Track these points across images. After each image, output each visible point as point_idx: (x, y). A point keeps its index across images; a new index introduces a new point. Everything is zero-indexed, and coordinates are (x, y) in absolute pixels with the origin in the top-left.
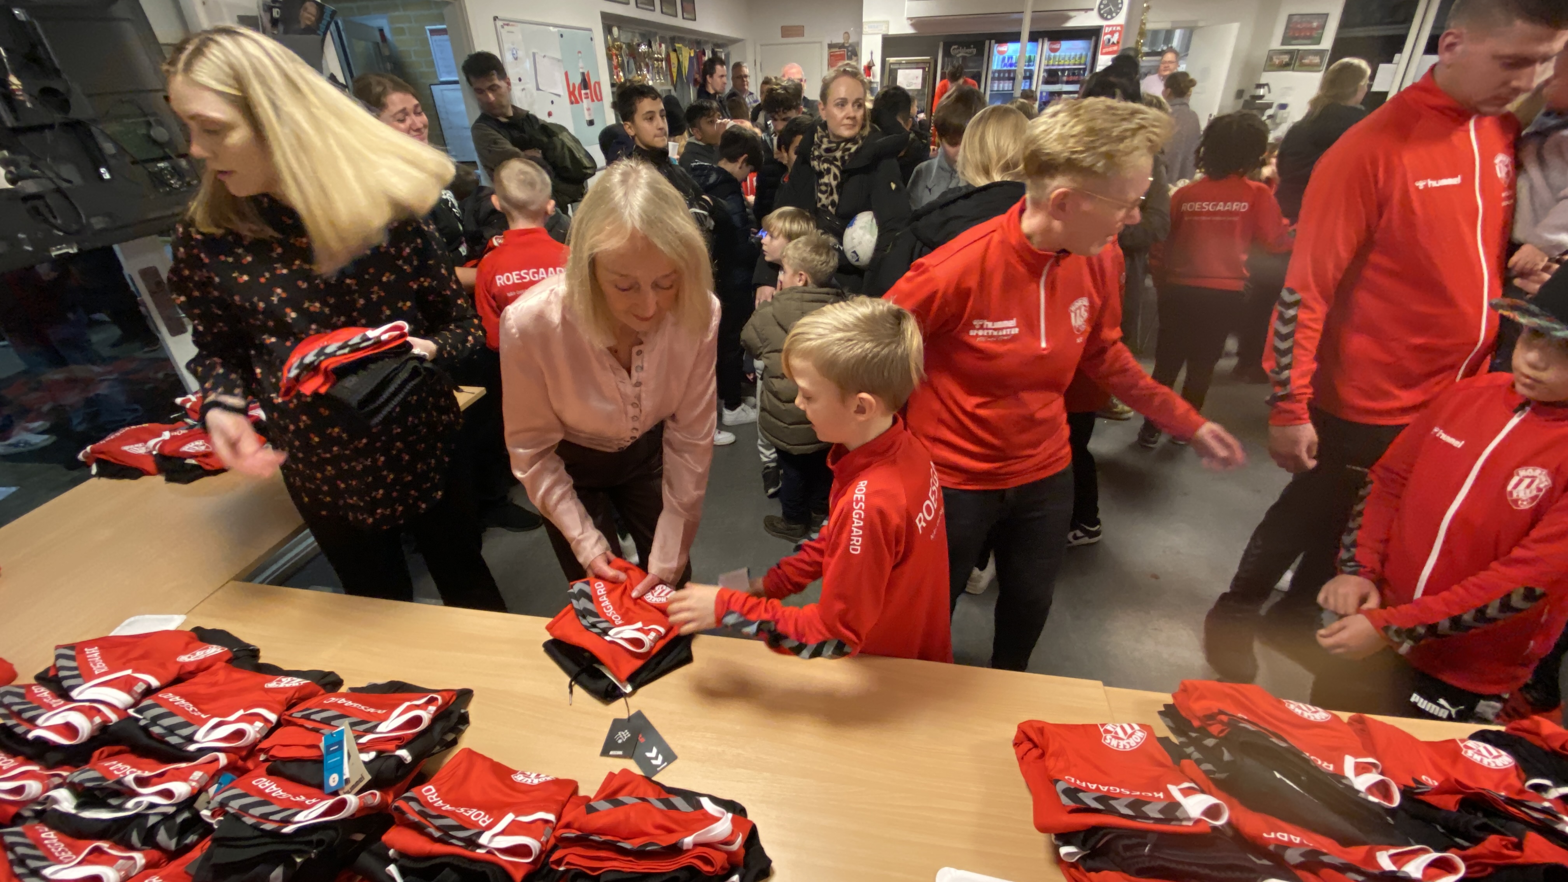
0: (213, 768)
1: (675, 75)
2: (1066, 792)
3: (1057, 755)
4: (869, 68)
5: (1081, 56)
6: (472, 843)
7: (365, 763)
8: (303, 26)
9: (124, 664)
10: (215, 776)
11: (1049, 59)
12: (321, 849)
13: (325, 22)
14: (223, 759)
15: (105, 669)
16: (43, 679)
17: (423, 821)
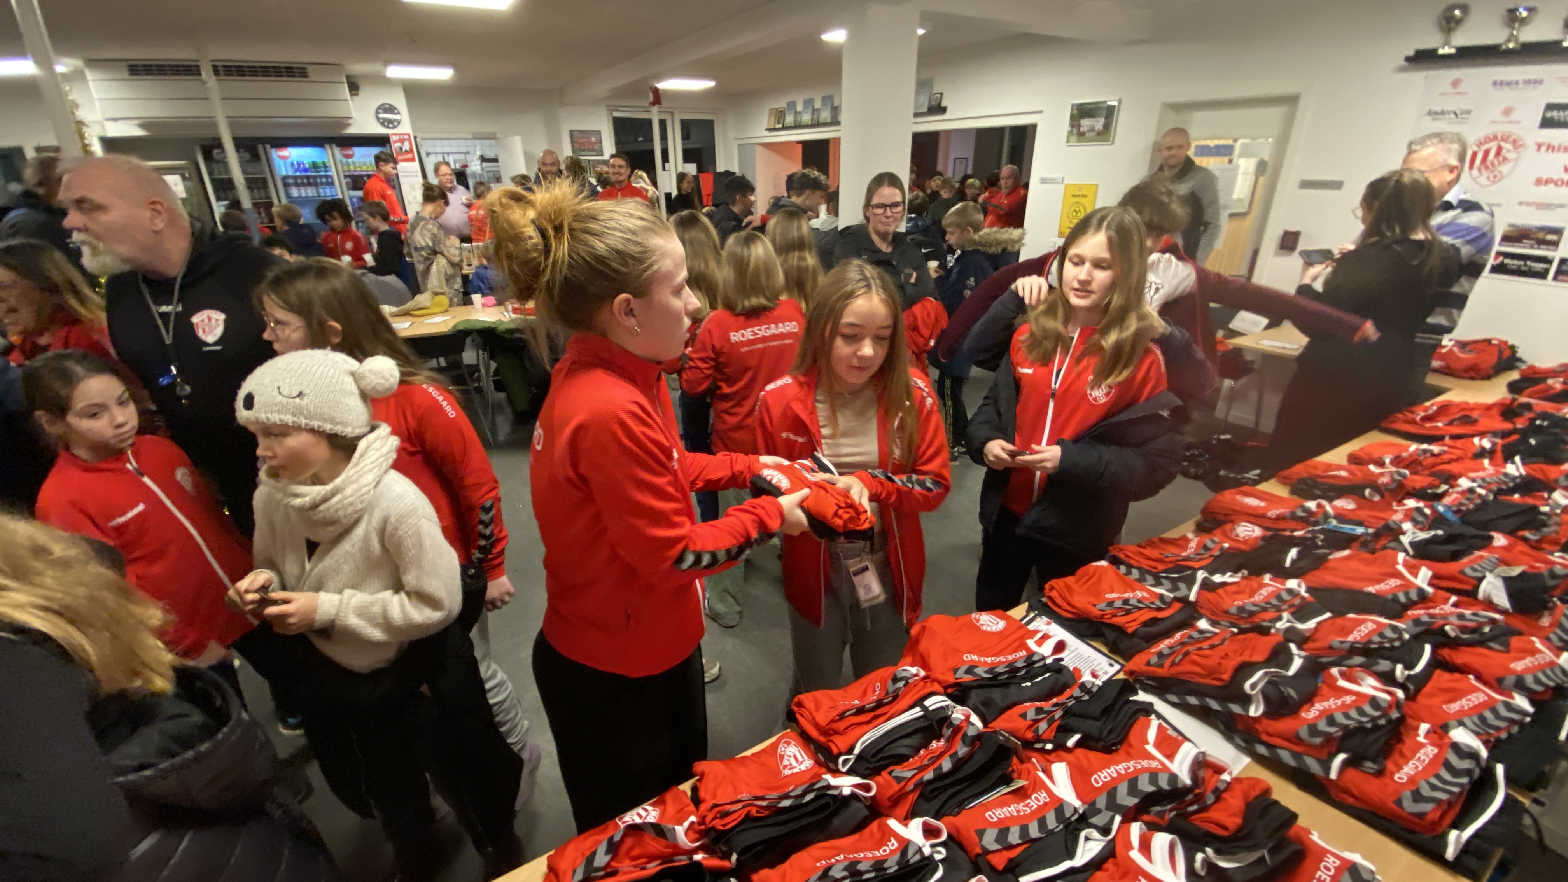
11: (344, 164)
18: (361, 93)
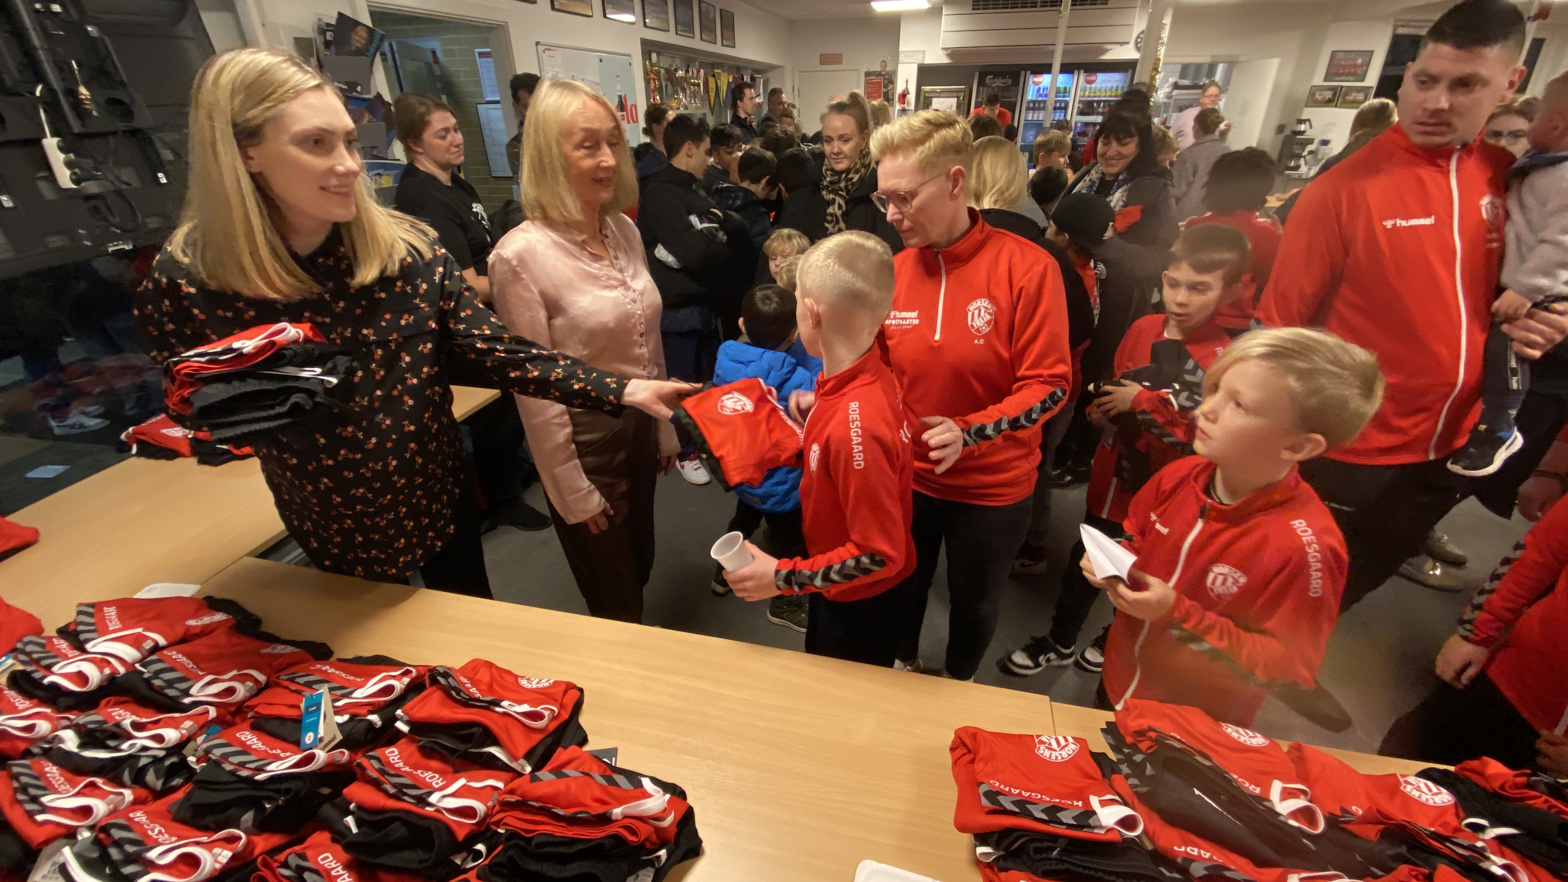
0: (202, 720)
1: (712, 99)
2: (987, 794)
3: (987, 760)
4: (903, 96)
5: (1117, 87)
6: (422, 801)
7: (338, 724)
8: (353, 48)
9: (138, 622)
10: (205, 727)
11: (1085, 90)
12: (288, 797)
13: (374, 45)
14: (213, 712)
15: (120, 626)
16: (65, 632)
17: (382, 778)
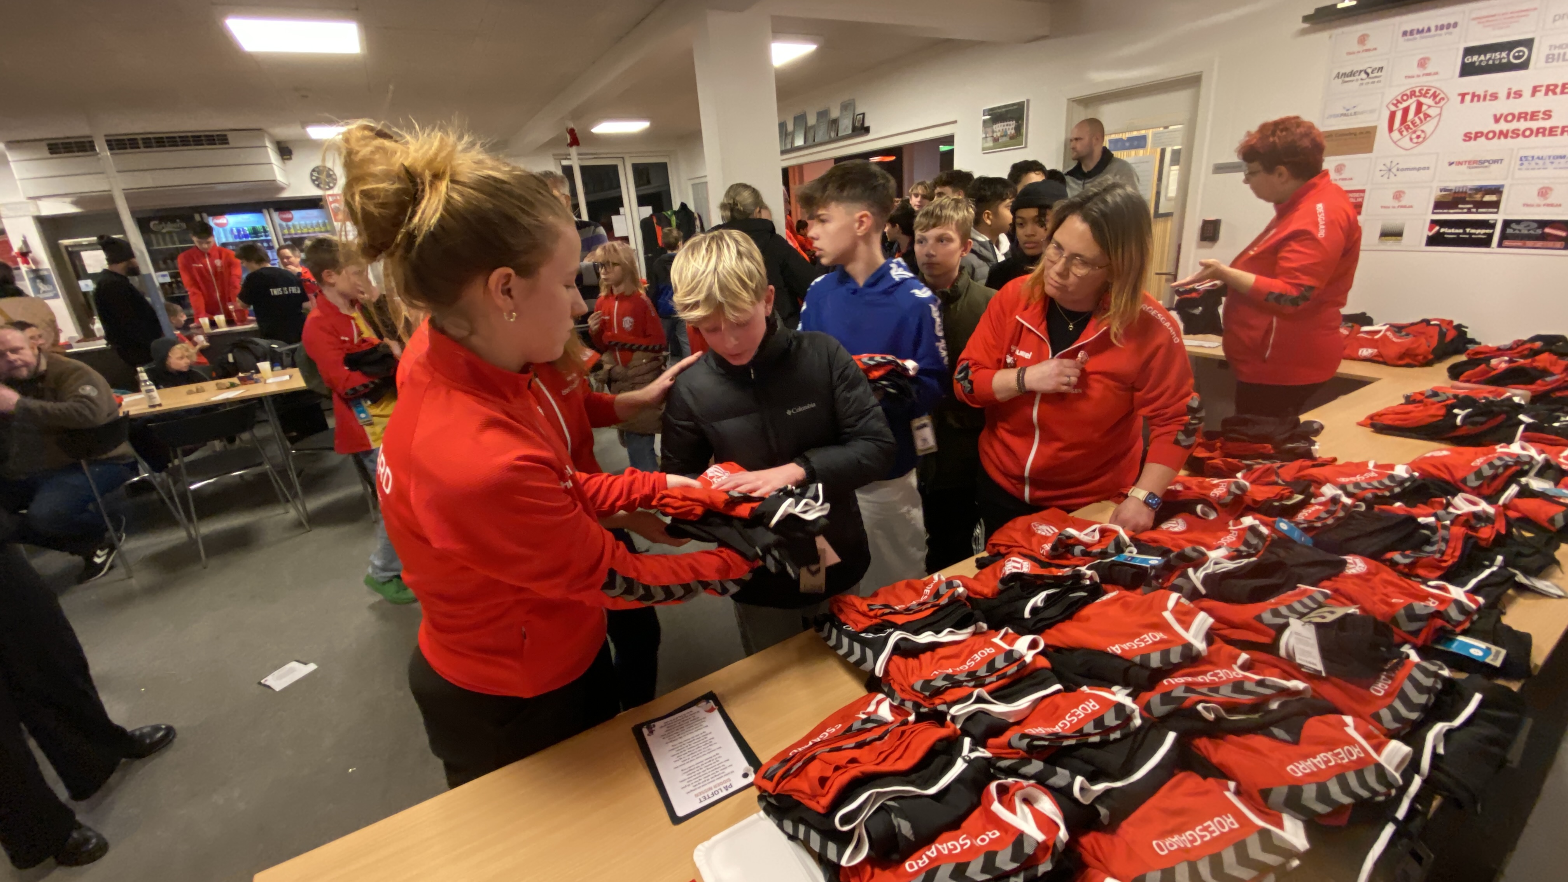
11: (282, 228)
18: (293, 157)
